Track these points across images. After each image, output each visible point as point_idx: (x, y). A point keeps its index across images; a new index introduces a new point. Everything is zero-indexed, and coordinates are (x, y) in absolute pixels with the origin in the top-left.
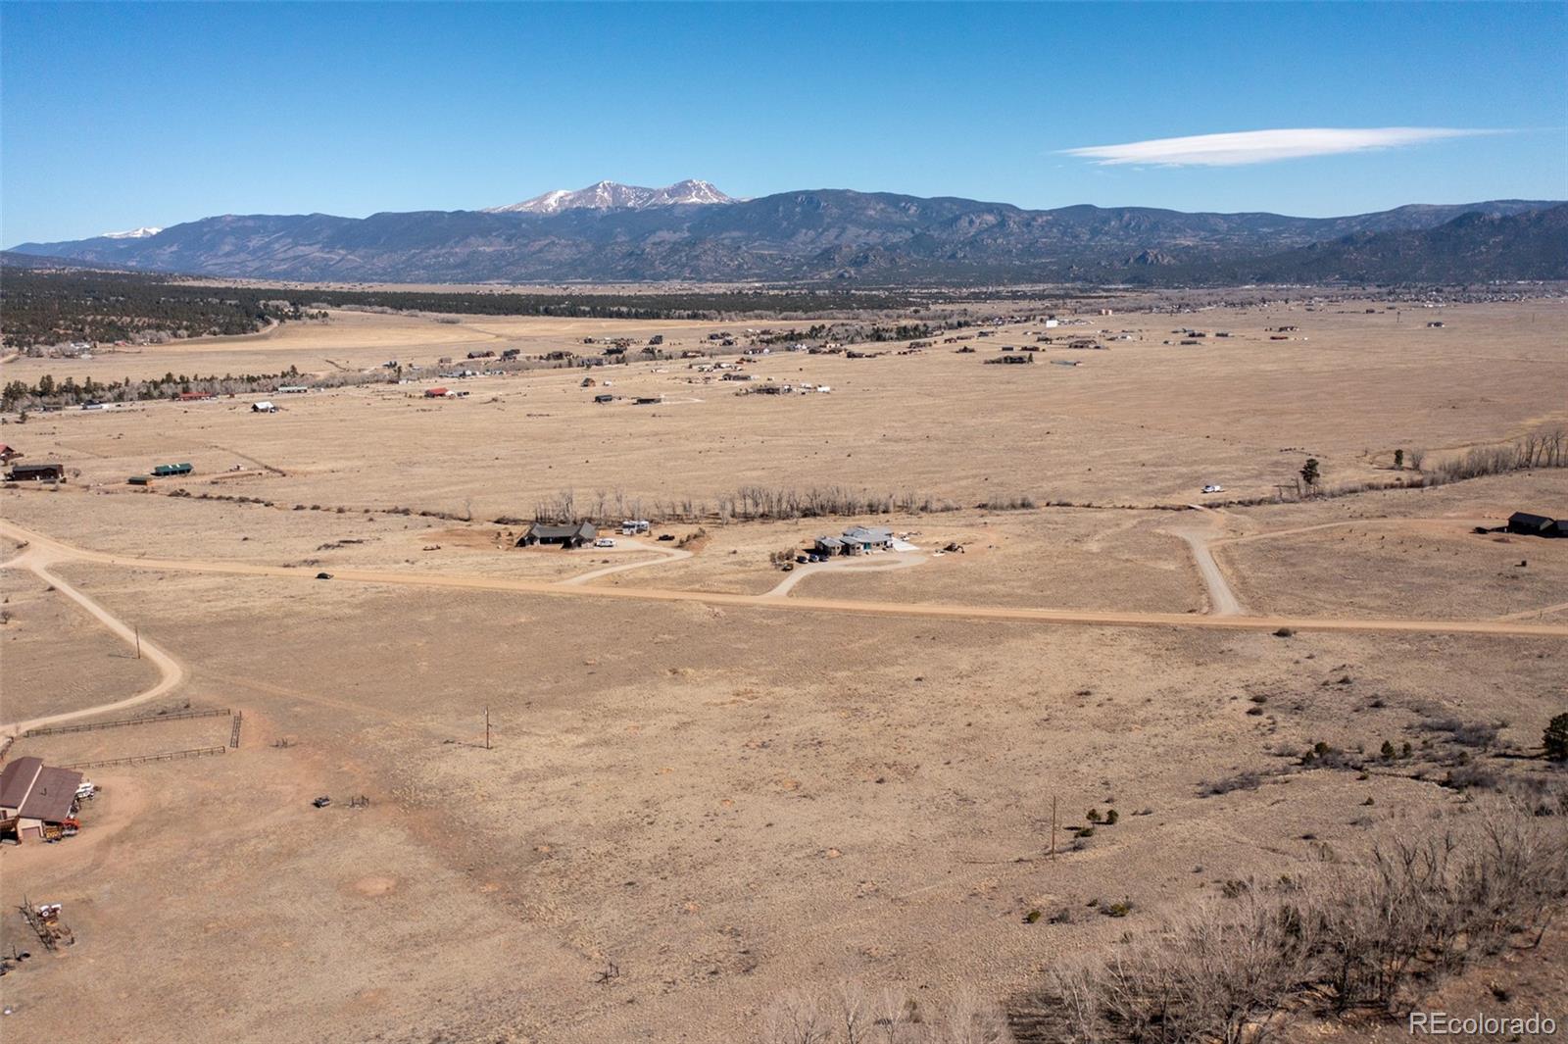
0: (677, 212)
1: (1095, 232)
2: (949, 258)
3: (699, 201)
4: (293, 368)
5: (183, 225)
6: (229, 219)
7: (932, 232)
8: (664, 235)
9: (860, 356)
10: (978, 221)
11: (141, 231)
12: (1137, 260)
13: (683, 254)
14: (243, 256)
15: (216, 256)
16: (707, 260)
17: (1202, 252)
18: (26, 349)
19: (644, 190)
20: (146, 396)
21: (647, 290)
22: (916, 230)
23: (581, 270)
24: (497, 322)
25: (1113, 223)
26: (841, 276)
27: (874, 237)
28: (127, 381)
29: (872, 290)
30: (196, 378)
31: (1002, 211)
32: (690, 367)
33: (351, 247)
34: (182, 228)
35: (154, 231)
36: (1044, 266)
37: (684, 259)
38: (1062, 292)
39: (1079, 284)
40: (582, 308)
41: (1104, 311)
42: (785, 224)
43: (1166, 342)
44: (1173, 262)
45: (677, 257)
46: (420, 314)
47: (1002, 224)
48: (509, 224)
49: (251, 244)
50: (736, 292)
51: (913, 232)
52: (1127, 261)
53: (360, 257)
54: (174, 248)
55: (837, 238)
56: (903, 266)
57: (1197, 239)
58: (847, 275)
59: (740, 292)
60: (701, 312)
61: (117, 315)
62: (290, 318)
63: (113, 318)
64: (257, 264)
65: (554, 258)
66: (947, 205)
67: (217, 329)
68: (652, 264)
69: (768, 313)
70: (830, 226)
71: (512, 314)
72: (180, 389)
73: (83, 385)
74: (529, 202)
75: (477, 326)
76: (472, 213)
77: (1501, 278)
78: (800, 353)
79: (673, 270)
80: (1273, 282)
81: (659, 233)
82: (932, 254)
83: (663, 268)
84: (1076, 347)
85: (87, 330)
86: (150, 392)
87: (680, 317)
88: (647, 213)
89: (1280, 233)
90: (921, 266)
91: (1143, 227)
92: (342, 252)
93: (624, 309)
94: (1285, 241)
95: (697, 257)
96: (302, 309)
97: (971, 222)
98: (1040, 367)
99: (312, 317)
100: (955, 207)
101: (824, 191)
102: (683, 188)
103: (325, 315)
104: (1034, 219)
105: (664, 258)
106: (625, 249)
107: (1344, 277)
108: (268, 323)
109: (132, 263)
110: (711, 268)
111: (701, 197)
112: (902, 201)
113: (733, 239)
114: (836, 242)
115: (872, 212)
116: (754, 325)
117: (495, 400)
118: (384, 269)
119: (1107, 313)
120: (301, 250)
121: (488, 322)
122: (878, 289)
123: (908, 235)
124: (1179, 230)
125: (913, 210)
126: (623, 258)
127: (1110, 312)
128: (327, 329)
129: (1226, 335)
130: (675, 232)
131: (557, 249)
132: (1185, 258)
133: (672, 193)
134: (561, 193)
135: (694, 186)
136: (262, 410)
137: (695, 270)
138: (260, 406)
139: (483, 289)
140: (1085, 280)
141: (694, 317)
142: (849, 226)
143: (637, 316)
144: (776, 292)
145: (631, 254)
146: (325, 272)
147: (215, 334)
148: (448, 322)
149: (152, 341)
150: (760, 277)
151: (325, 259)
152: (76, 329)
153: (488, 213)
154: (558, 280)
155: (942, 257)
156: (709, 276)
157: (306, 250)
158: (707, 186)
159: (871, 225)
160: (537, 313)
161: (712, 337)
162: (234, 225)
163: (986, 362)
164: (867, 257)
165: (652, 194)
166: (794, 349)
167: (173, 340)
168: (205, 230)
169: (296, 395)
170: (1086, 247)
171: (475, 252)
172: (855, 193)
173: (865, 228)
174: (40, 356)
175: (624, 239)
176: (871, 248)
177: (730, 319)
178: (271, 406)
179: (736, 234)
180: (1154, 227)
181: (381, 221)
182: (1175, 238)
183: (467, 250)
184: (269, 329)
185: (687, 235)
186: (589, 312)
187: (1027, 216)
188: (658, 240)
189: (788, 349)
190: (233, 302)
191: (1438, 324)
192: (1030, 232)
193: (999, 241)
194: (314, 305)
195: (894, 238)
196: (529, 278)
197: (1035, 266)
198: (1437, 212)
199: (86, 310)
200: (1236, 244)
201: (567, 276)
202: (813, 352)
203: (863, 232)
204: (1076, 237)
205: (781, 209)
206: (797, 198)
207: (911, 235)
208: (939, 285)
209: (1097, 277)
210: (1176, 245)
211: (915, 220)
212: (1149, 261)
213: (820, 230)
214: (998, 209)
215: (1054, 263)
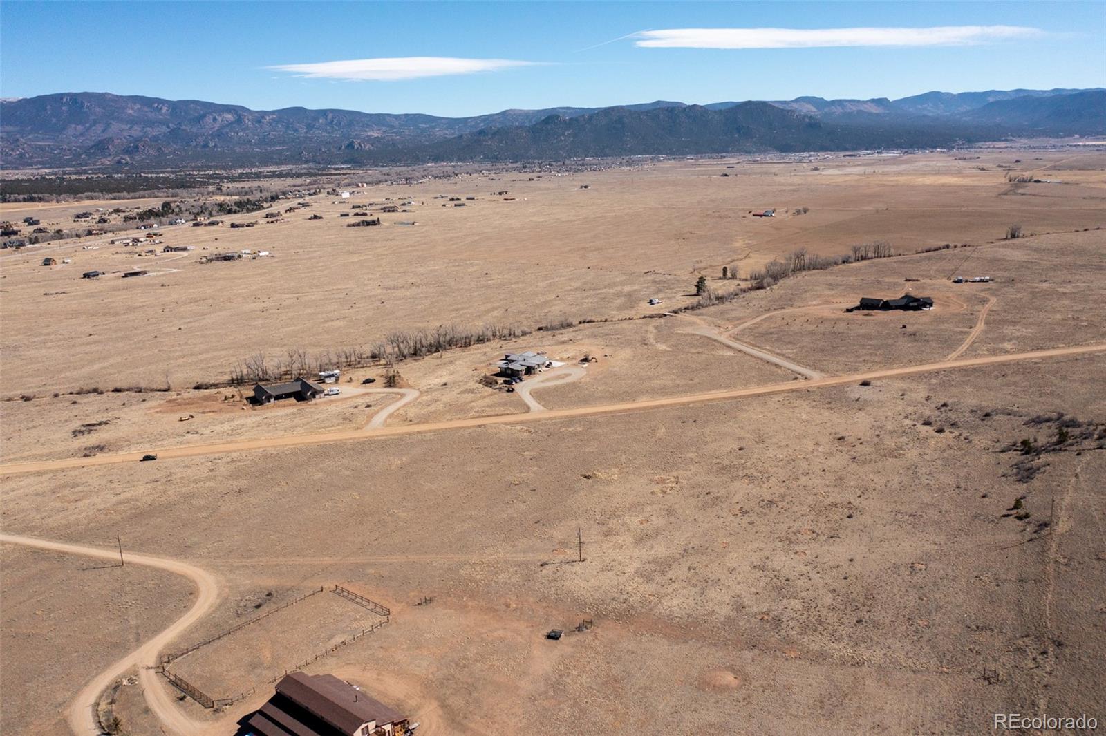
1: (310, 127)
2: (203, 146)
7: (183, 127)
10: (220, 119)
12: (347, 147)
17: (389, 141)
22: (171, 125)
25: (321, 121)
26: (118, 162)
27: (137, 131)
29: (159, 173)
31: (237, 111)
36: (280, 153)
41: (360, 185)
42: (54, 120)
43: (444, 205)
44: (372, 148)
47: (239, 121)
50: (39, 177)
51: (168, 127)
52: (340, 148)
55: (103, 131)
56: (170, 154)
57: (382, 132)
58: (124, 161)
60: (35, 195)
69: (97, 194)
70: (95, 122)
77: (575, 156)
80: (443, 161)
82: (188, 144)
87: (16, 201)
89: (434, 127)
90: (184, 154)
91: (342, 124)
94: (438, 133)
97: (215, 119)
98: (387, 228)
100: (199, 108)
101: (86, 94)
104: (263, 117)
107: (486, 157)
112: (155, 103)
114: (105, 136)
115: (131, 111)
119: (363, 186)
122: (163, 172)
123: (165, 129)
124: (368, 126)
125: (164, 110)
127: (365, 185)
129: (473, 199)
132: (379, 145)
140: (316, 162)
141: (31, 200)
142: (112, 122)
144: (75, 176)
155: (197, 146)
159: (132, 122)
161: (78, 217)
163: (349, 226)
164: (137, 147)
170: (306, 138)
172: (113, 95)
173: (127, 123)
176: (139, 139)
180: (350, 124)
182: (367, 131)
187: (256, 115)
191: (586, 187)
192: (261, 127)
193: (240, 134)
195: (155, 132)
197: (273, 152)
198: (528, 115)
200: (409, 135)
203: (126, 127)
204: (296, 130)
205: (48, 107)
206: (62, 99)
207: (168, 130)
208: (216, 168)
209: (323, 160)
210: (368, 136)
211: (168, 117)
212: (356, 148)
213: (88, 125)
214: (234, 110)
215: (287, 150)
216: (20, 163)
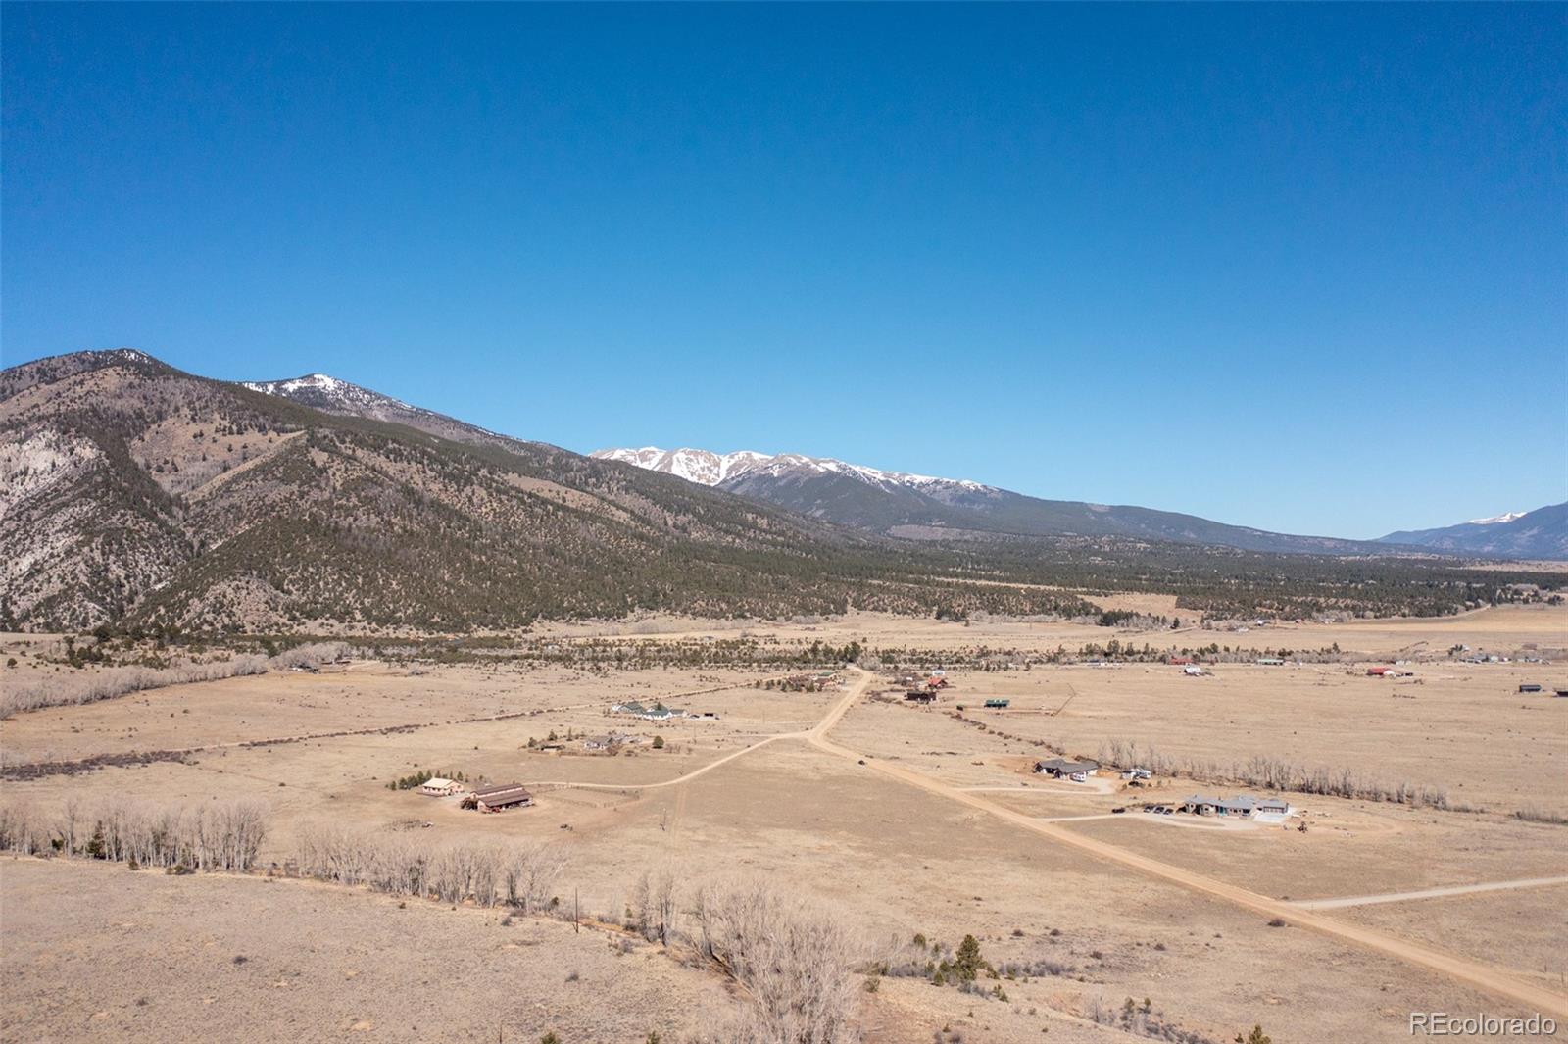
11: (1508, 516)
96: (1543, 593)
108: (1477, 606)
109: (1488, 548)
147: (1404, 615)
149: (1335, 620)
190: (1479, 585)
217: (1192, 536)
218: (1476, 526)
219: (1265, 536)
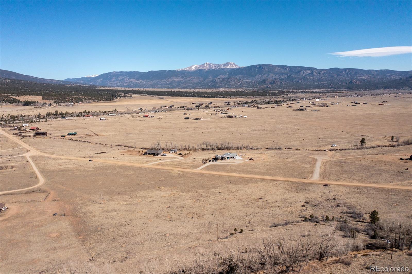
0: (225, 70)
1: (338, 75)
2: (297, 82)
3: (231, 67)
4: (116, 109)
5: (104, 74)
6: (115, 72)
7: (293, 75)
8: (222, 76)
9: (261, 108)
10: (305, 72)
11: (94, 76)
12: (349, 83)
13: (226, 81)
14: (117, 81)
15: (111, 82)
16: (232, 83)
17: (369, 80)
18: (58, 104)
19: (217, 65)
20: (78, 116)
21: (215, 90)
22: (288, 75)
23: (199, 85)
24: (173, 98)
25: (343, 73)
26: (267, 87)
27: (277, 77)
28: (75, 112)
29: (274, 91)
30: (92, 112)
31: (312, 70)
32: (214, 110)
33: (143, 80)
34: (103, 75)
35: (97, 75)
36: (323, 84)
37: (226, 82)
38: (327, 91)
39: (332, 89)
40: (195, 95)
41: (335, 97)
42: (253, 73)
43: (347, 105)
44: (360, 83)
45: (224, 82)
46: (154, 96)
47: (312, 73)
48: (182, 73)
49: (119, 79)
50: (237, 91)
51: (287, 75)
52: (347, 83)
53: (145, 82)
54: (101, 80)
55: (267, 77)
56: (284, 84)
57: (368, 77)
58: (269, 87)
59: (239, 91)
60: (226, 96)
61: (81, 96)
62: (123, 97)
63: (80, 97)
64: (120, 83)
65: (193, 82)
66: (297, 68)
67: (104, 100)
68: (218, 84)
69: (243, 96)
70: (265, 74)
71: (177, 96)
72: (87, 114)
73: (65, 113)
74: (187, 68)
75: (168, 99)
76: (173, 71)
78: (246, 107)
79: (223, 85)
80: (388, 89)
81: (220, 76)
82: (292, 81)
83: (220, 85)
84: (321, 106)
85: (74, 100)
86: (80, 115)
87: (219, 97)
88: (217, 70)
89: (392, 75)
90: (289, 84)
91: (352, 74)
92: (141, 81)
93: (206, 95)
94: (393, 77)
95: (229, 82)
96: (126, 95)
97: (304, 72)
98: (308, 112)
99: (128, 97)
100: (299, 69)
101: (264, 65)
102: (227, 64)
103: (131, 96)
104: (321, 72)
105: (221, 82)
106: (211, 80)
107: (410, 87)
108: (117, 98)
109: (91, 83)
110: (233, 85)
111: (232, 67)
112: (285, 67)
113: (239, 77)
114: (267, 78)
115: (277, 70)
116: (238, 100)
117: (159, 118)
118: (151, 85)
120: (131, 80)
121: (171, 98)
122: (276, 90)
123: (286, 76)
124: (362, 74)
125: (288, 69)
126: (210, 82)
127: (337, 97)
128: (131, 100)
129: (366, 103)
130: (224, 75)
131: (194, 80)
132: (363, 82)
133: (224, 65)
134: (196, 66)
135: (230, 63)
136: (102, 120)
137: (229, 85)
138: (102, 119)
139: (173, 90)
140: (334, 88)
141: (223, 97)
142: (270, 74)
143: (209, 97)
144: (248, 91)
145: (213, 81)
146: (136, 85)
147: (103, 101)
148: (161, 98)
149: (88, 102)
150: (245, 87)
151: (137, 82)
152: (71, 99)
153: (177, 71)
154: (193, 88)
155: (295, 82)
156: (232, 87)
157: (132, 80)
158: (234, 64)
159: (276, 73)
160: (184, 96)
161: (225, 103)
162: (115, 74)
163: (293, 110)
164: (274, 82)
165: (219, 65)
166: (244, 106)
167: (93, 102)
168: (109, 75)
169: (113, 116)
170: (335, 79)
171: (173, 81)
172: (272, 65)
173: (275, 74)
174: (61, 106)
175: (211, 77)
176: (276, 80)
177: (233, 98)
178: (104, 119)
179: (240, 76)
180: (355, 74)
181: (151, 73)
182: (361, 77)
183: (171, 80)
184: (117, 100)
185: (227, 76)
186: (197, 96)
187: (319, 71)
188: (220, 77)
189: (243, 106)
190: (110, 93)
192: (320, 75)
193: (311, 77)
194: (129, 94)
195: (282, 77)
196: (186, 87)
197: (321, 84)
199: (74, 95)
200: (379, 78)
201: (196, 86)
202: (249, 107)
203: (274, 75)
204: (333, 76)
205: (252, 69)
206: (256, 66)
207: (287, 76)
208: (292, 89)
209: (338, 87)
210: (361, 78)
211: (288, 72)
212: (353, 83)
213: (262, 75)
214: (311, 69)
215: (326, 83)
216: (240, 86)
217: (14, 78)
218: (87, 78)
219: (36, 78)
